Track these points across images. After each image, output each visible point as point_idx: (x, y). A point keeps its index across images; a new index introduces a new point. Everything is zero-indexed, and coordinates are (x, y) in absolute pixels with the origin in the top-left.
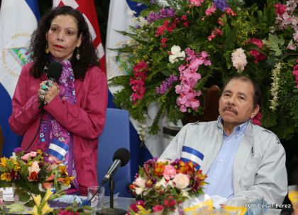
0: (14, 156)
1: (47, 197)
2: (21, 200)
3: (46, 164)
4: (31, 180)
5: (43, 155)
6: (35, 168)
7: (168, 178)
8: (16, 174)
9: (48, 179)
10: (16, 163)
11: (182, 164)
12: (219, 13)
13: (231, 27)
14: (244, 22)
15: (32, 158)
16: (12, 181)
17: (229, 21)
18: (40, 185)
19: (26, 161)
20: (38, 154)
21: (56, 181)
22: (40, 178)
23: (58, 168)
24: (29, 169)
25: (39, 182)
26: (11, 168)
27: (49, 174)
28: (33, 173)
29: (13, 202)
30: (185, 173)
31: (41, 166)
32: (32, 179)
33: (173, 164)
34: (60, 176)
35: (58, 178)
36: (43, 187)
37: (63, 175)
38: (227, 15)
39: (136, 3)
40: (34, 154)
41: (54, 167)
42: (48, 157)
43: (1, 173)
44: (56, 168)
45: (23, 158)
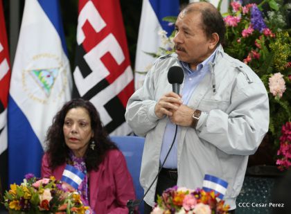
0: (25, 183)
3: (59, 192)
4: (41, 209)
5: (55, 182)
6: (46, 195)
7: (187, 208)
8: (26, 202)
9: (61, 208)
10: (26, 189)
11: (204, 193)
12: (256, 35)
13: (269, 50)
14: (283, 44)
15: (44, 185)
16: (21, 210)
17: (267, 43)
19: (37, 189)
20: (50, 181)
21: (69, 211)
22: (52, 207)
23: (72, 197)
24: (40, 197)
25: (50, 211)
26: (21, 196)
27: (62, 203)
28: (45, 201)
30: (206, 203)
31: (53, 193)
32: (43, 207)
33: (194, 194)
34: (73, 205)
35: (71, 208)
37: (77, 204)
38: (265, 36)
39: (168, 23)
40: (46, 181)
41: (67, 195)
42: (61, 184)
43: (9, 201)
44: (70, 196)
45: (35, 184)
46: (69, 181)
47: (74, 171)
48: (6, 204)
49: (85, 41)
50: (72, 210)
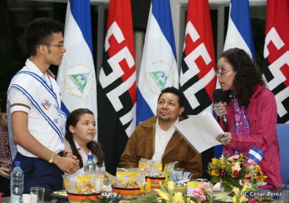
0: (222, 158)
1: (244, 190)
2: (225, 191)
3: (245, 165)
4: (233, 177)
5: (243, 158)
6: (237, 167)
8: (223, 171)
9: (247, 176)
10: (222, 163)
15: (235, 160)
16: (219, 177)
18: (241, 181)
19: (230, 162)
21: (252, 179)
22: (241, 175)
23: (255, 169)
24: (233, 167)
25: (239, 178)
26: (219, 166)
27: (248, 173)
28: (236, 171)
29: (220, 192)
31: (241, 166)
32: (234, 175)
34: (255, 174)
35: (254, 176)
36: (243, 182)
37: (259, 174)
40: (237, 156)
41: (251, 167)
42: (247, 160)
43: (211, 170)
44: (253, 168)
45: (229, 159)
46: (253, 157)
47: (257, 151)
48: (209, 172)
49: (269, 55)
50: (255, 178)
